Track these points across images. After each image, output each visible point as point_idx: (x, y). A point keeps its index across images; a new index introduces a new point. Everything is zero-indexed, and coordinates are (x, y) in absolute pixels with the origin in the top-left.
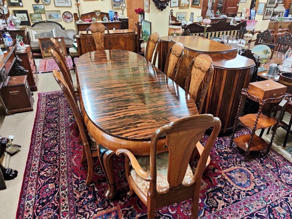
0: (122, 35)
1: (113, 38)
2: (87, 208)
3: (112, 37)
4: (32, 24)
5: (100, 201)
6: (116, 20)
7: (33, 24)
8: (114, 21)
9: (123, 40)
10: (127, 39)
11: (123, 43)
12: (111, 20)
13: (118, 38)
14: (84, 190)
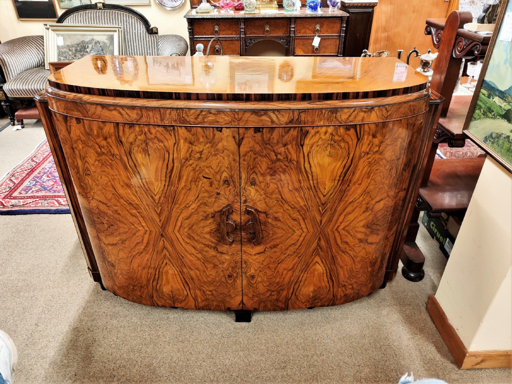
0: (335, 110)
1: (257, 130)
3: (253, 122)
4: (60, 12)
6: (331, 8)
7: (64, 11)
8: (320, 12)
9: (333, 142)
10: (367, 139)
11: (327, 160)
12: (310, 7)
13: (294, 133)
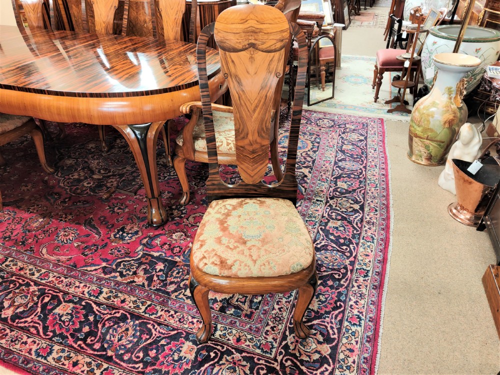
2: (175, 279)
5: (182, 260)
14: (137, 269)
